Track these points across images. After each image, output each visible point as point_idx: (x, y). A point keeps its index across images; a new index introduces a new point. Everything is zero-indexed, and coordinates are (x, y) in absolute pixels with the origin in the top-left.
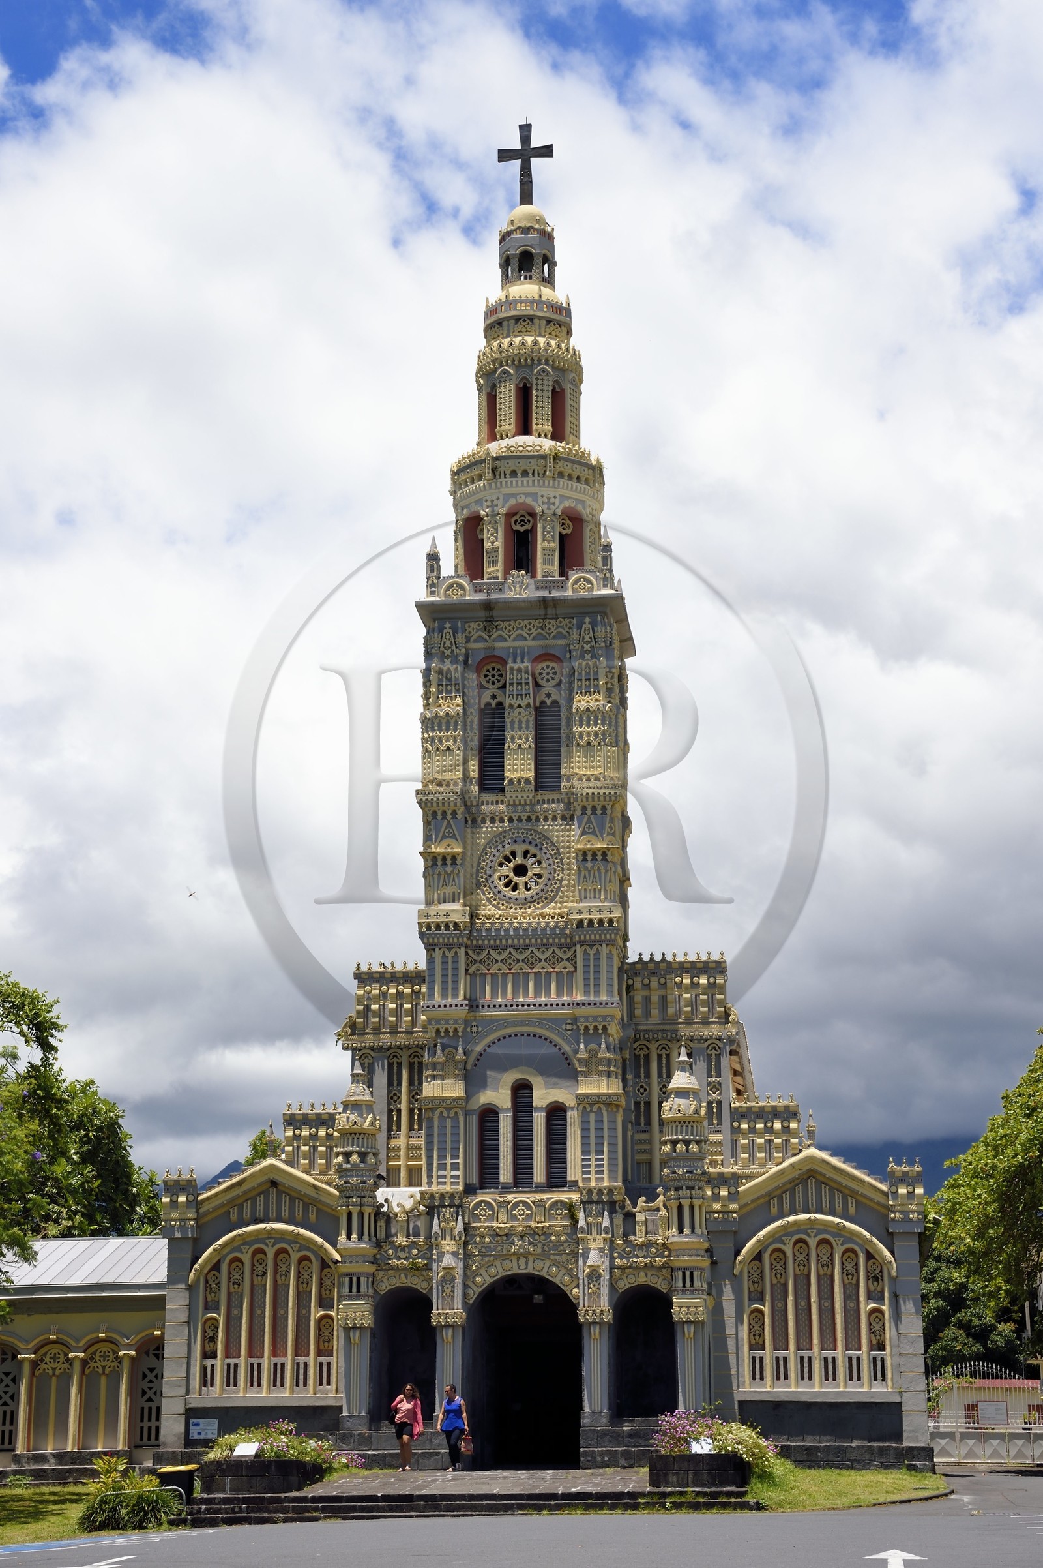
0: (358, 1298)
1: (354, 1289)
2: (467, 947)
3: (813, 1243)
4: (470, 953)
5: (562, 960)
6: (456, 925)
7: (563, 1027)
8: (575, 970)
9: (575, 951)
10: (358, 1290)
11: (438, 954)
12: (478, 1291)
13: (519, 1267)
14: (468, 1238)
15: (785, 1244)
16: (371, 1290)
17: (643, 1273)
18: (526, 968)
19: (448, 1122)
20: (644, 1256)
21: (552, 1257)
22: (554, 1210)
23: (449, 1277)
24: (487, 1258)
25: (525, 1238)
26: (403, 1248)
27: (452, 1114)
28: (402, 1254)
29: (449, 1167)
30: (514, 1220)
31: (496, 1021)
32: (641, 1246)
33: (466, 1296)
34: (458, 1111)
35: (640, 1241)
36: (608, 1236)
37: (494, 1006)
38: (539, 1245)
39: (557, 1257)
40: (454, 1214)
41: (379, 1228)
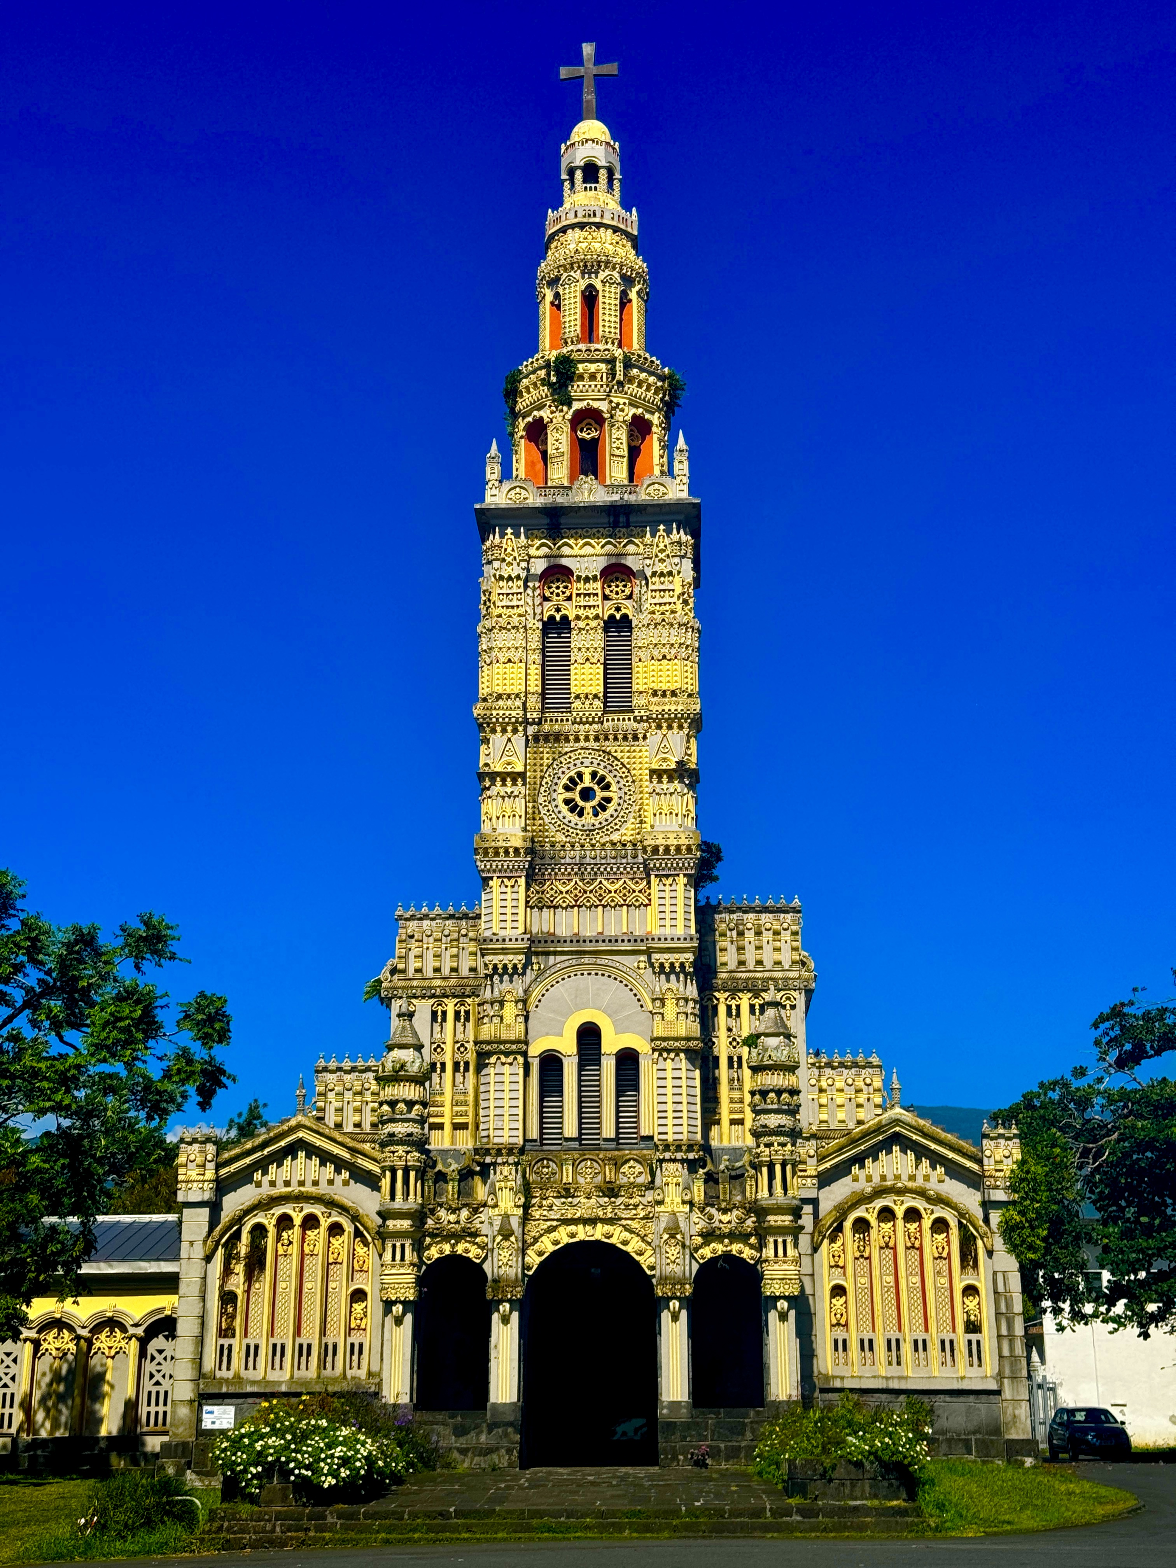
0: (402, 1266)
1: (398, 1256)
2: (527, 876)
3: (900, 1212)
4: (531, 884)
5: (634, 891)
6: (516, 850)
7: (636, 965)
8: (650, 903)
9: (649, 883)
10: (403, 1258)
11: (495, 883)
12: (538, 1260)
13: (585, 1233)
14: (528, 1201)
15: (868, 1213)
16: (416, 1259)
17: (726, 1241)
18: (594, 900)
19: (507, 1069)
20: (729, 1222)
21: (624, 1222)
22: (625, 1169)
23: (507, 1244)
24: (549, 1223)
25: (593, 1201)
26: (454, 1212)
27: (510, 1059)
28: (452, 1218)
29: (506, 1118)
30: (581, 1180)
31: (559, 958)
32: (725, 1211)
33: (525, 1267)
34: (519, 1057)
35: (723, 1205)
36: (687, 1198)
37: (559, 941)
38: (609, 1209)
39: (629, 1222)
40: (513, 1172)
41: (426, 1188)
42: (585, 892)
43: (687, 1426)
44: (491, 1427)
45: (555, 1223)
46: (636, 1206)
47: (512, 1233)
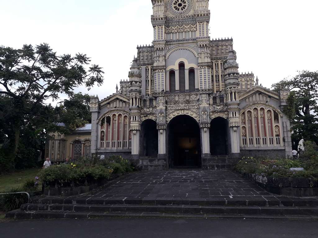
0: (135, 122)
1: (134, 119)
2: (165, 25)
3: (259, 109)
4: (166, 27)
5: (193, 28)
6: (162, 19)
7: (193, 46)
8: (197, 30)
9: (197, 25)
10: (135, 120)
11: (156, 27)
12: (170, 120)
13: (182, 113)
14: (167, 105)
15: (251, 109)
16: (139, 120)
17: (219, 113)
18: (182, 30)
19: (161, 73)
20: (219, 108)
21: (191, 110)
22: (192, 97)
23: (161, 116)
24: (172, 111)
25: (183, 105)
26: (148, 109)
27: (161, 71)
28: (148, 110)
29: (161, 86)
30: (180, 100)
31: (174, 45)
32: (218, 106)
33: (166, 121)
34: (163, 70)
35: (218, 104)
36: (208, 103)
37: (173, 41)
38: (188, 107)
39: (193, 110)
40: (163, 99)
41: (141, 103)
42: (180, 29)
43: (210, 160)
44: (159, 160)
45: (174, 111)
46: (194, 106)
47: (163, 113)
